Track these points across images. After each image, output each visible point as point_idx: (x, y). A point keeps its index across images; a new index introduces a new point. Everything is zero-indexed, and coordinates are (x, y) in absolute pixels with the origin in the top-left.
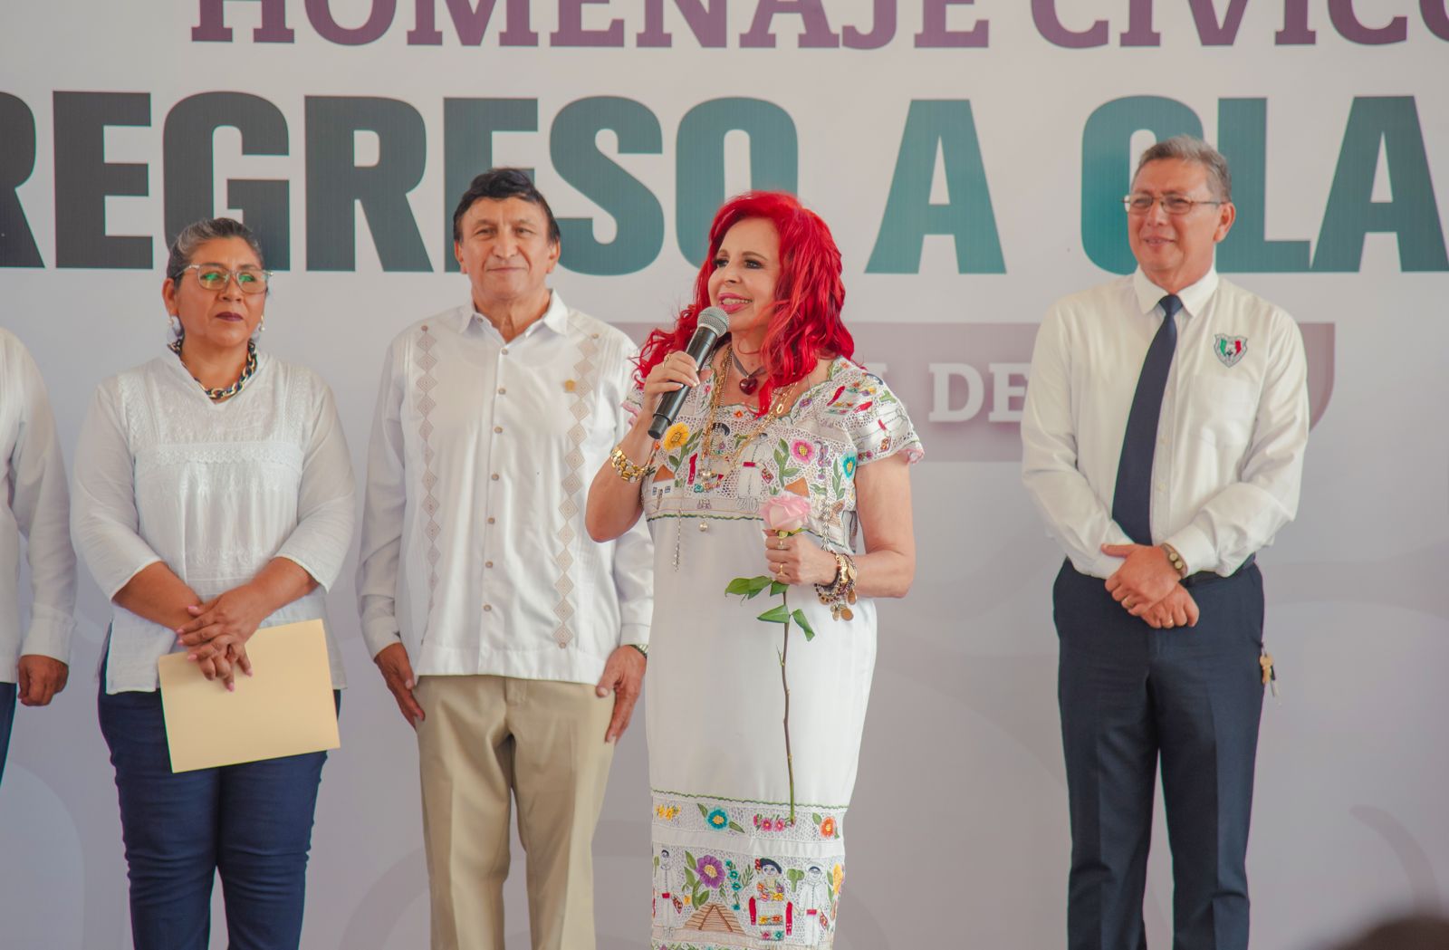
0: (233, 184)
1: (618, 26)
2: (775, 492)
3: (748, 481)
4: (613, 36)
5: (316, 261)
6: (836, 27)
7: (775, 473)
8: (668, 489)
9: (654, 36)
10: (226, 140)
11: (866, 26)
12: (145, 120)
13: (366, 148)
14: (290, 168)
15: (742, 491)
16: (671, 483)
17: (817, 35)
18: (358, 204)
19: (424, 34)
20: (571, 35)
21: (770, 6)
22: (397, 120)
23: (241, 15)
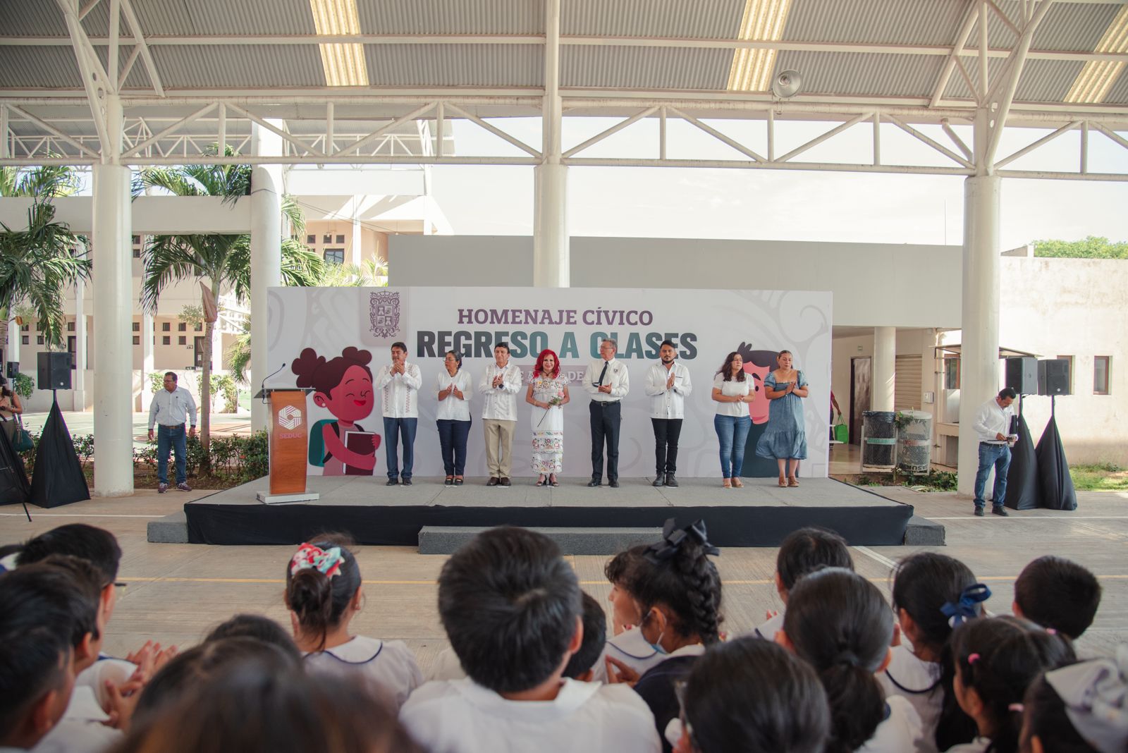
0: (464, 345)
4: (520, 322)
5: (476, 356)
6: (554, 321)
9: (526, 322)
10: (463, 338)
11: (558, 321)
12: (451, 335)
13: (483, 339)
14: (472, 342)
17: (551, 322)
18: (482, 348)
19: (492, 322)
20: (514, 322)
21: (544, 318)
22: (488, 335)
23: (465, 320)
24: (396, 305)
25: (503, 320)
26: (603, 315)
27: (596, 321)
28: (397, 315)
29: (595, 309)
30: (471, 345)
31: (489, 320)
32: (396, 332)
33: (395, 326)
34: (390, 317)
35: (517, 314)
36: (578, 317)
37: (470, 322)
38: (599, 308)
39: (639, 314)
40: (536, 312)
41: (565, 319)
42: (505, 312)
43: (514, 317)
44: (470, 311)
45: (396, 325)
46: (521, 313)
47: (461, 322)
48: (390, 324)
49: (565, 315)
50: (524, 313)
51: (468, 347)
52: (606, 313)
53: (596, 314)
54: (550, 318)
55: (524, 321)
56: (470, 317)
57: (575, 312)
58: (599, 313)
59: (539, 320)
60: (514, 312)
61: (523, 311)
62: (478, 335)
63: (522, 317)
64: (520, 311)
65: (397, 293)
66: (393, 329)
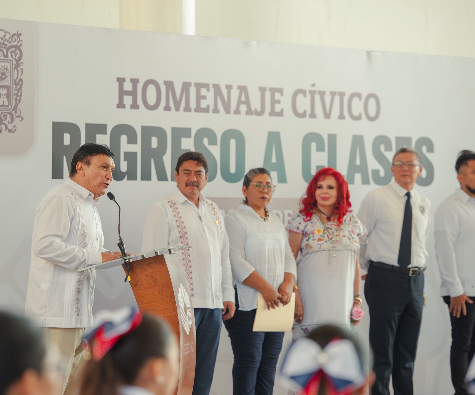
0: (125, 153)
1: (208, 106)
2: (352, 243)
3: (346, 241)
4: (206, 110)
5: (143, 179)
6: (253, 110)
7: (351, 238)
8: (323, 243)
9: (216, 111)
10: (124, 138)
11: (259, 110)
13: (154, 143)
14: (137, 148)
15: (344, 243)
16: (324, 242)
17: (249, 112)
18: (152, 160)
19: (167, 108)
20: (199, 109)
21: (239, 102)
22: (159, 132)
23: (128, 100)
24: (18, 61)
25: (183, 105)
26: (317, 97)
27: (309, 112)
28: (19, 83)
29: (308, 88)
30: (135, 154)
31: (163, 103)
32: (17, 121)
33: (15, 109)
34: (7, 87)
35: (203, 91)
36: (285, 104)
37: (135, 106)
38: (313, 85)
39: (364, 97)
40: (229, 88)
41: (268, 108)
42: (186, 86)
43: (200, 98)
44: (135, 82)
45: (16, 106)
46: (208, 90)
47: (121, 105)
48: (6, 103)
49: (268, 94)
50: (212, 90)
51: (131, 157)
52: (322, 94)
53: (309, 96)
54: (247, 103)
55: (212, 107)
56: (133, 93)
57: (281, 91)
58: (313, 93)
59: (233, 107)
60: (199, 86)
61: (211, 86)
62: (148, 131)
63: (209, 101)
64: (206, 86)
65: (19, 35)
66: (10, 113)
